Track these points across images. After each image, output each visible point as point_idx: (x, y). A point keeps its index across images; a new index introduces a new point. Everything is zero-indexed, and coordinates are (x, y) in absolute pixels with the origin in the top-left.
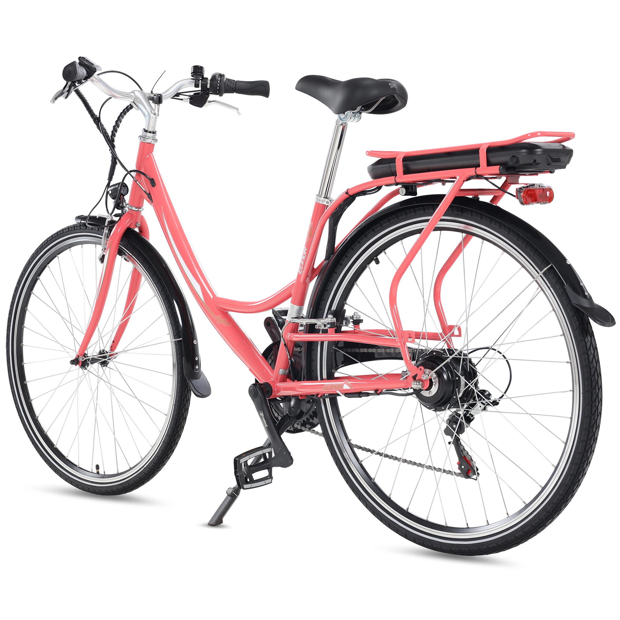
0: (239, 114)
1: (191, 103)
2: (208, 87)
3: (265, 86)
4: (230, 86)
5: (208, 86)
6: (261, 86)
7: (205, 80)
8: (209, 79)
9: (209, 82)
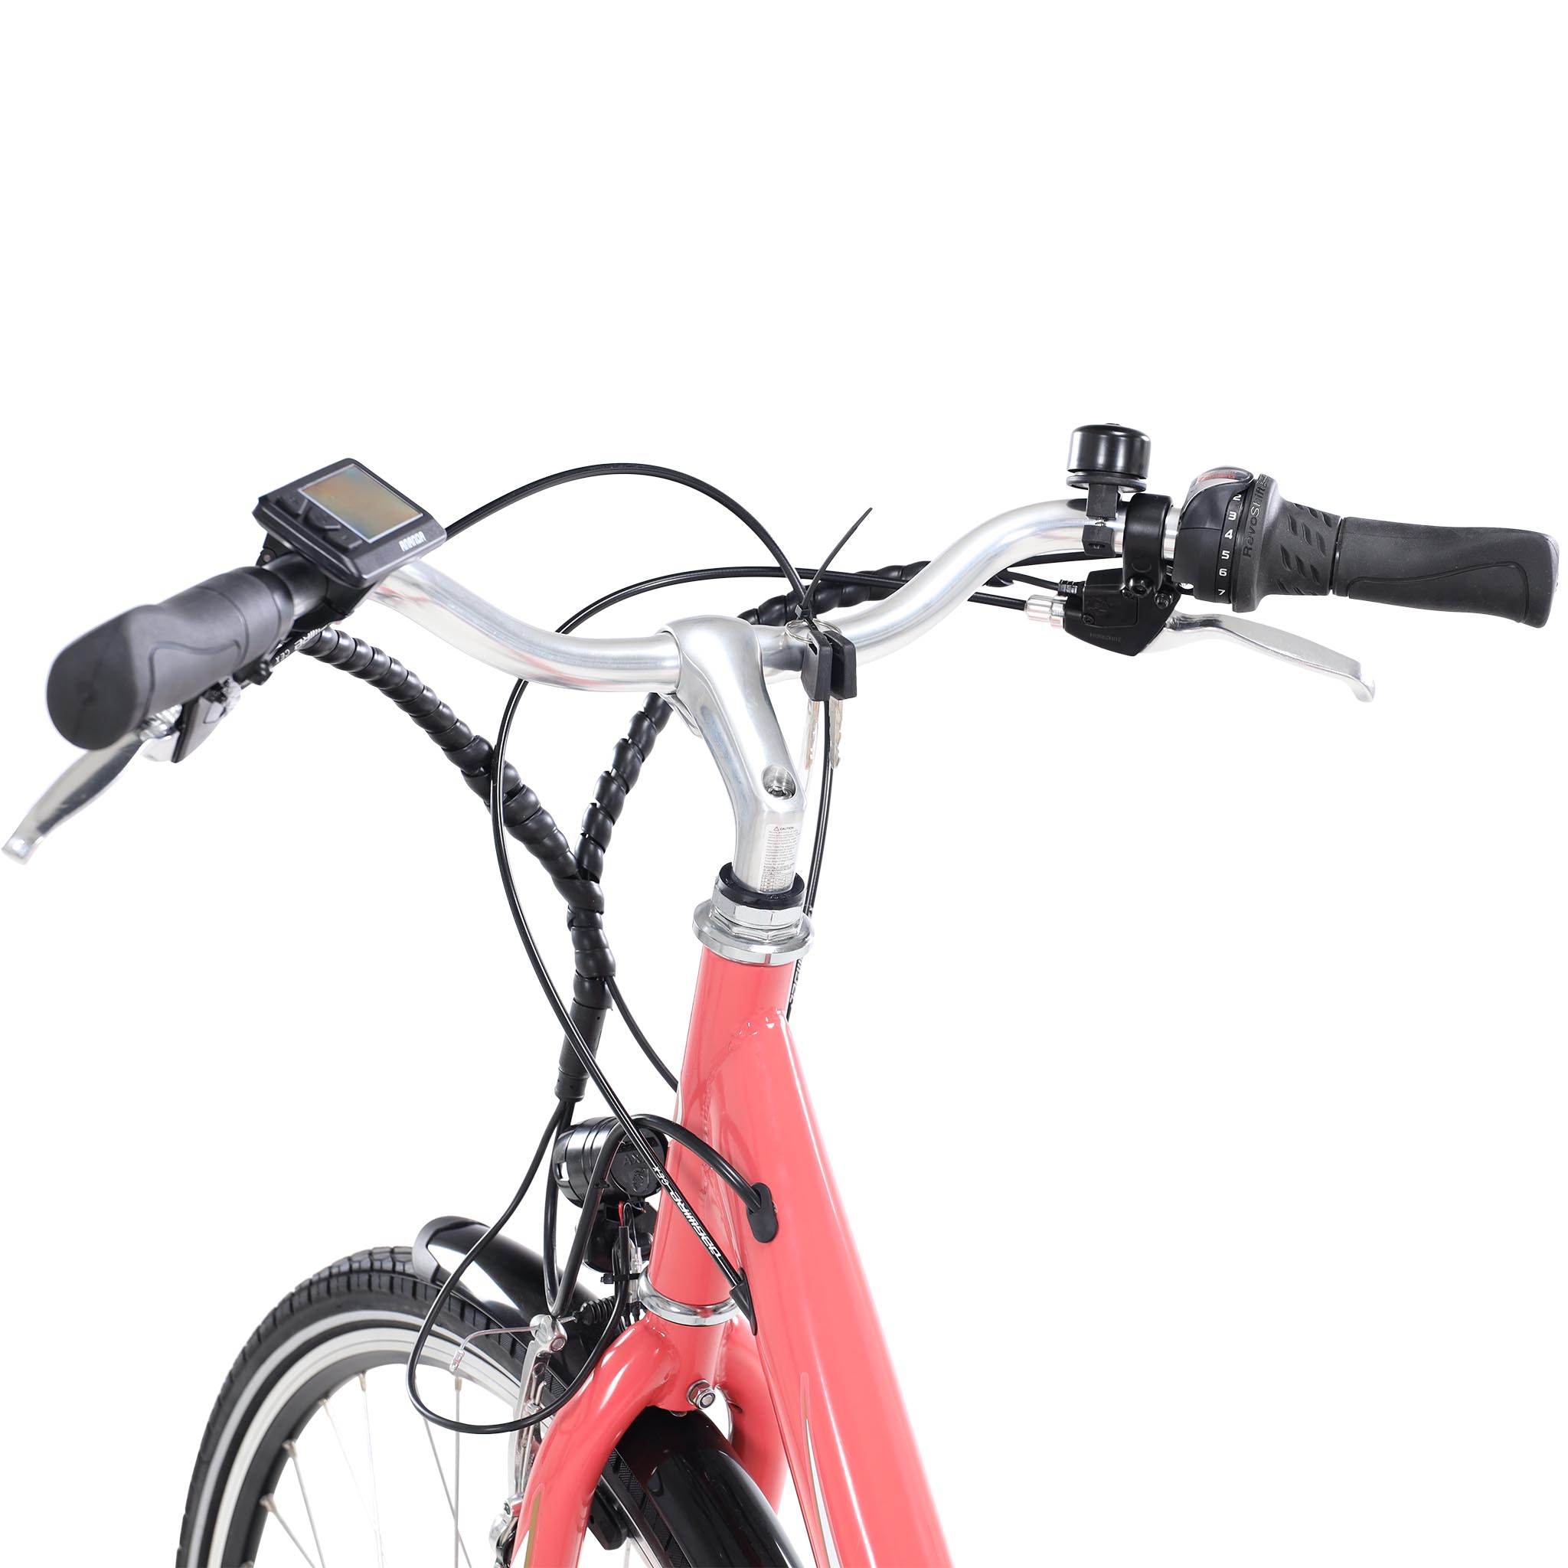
0: (1365, 695)
1: (1073, 626)
2: (1168, 554)
3: (1519, 567)
4: (1299, 561)
5: (1169, 549)
6: (1498, 564)
7: (1150, 512)
8: (1178, 502)
9: (1172, 521)
